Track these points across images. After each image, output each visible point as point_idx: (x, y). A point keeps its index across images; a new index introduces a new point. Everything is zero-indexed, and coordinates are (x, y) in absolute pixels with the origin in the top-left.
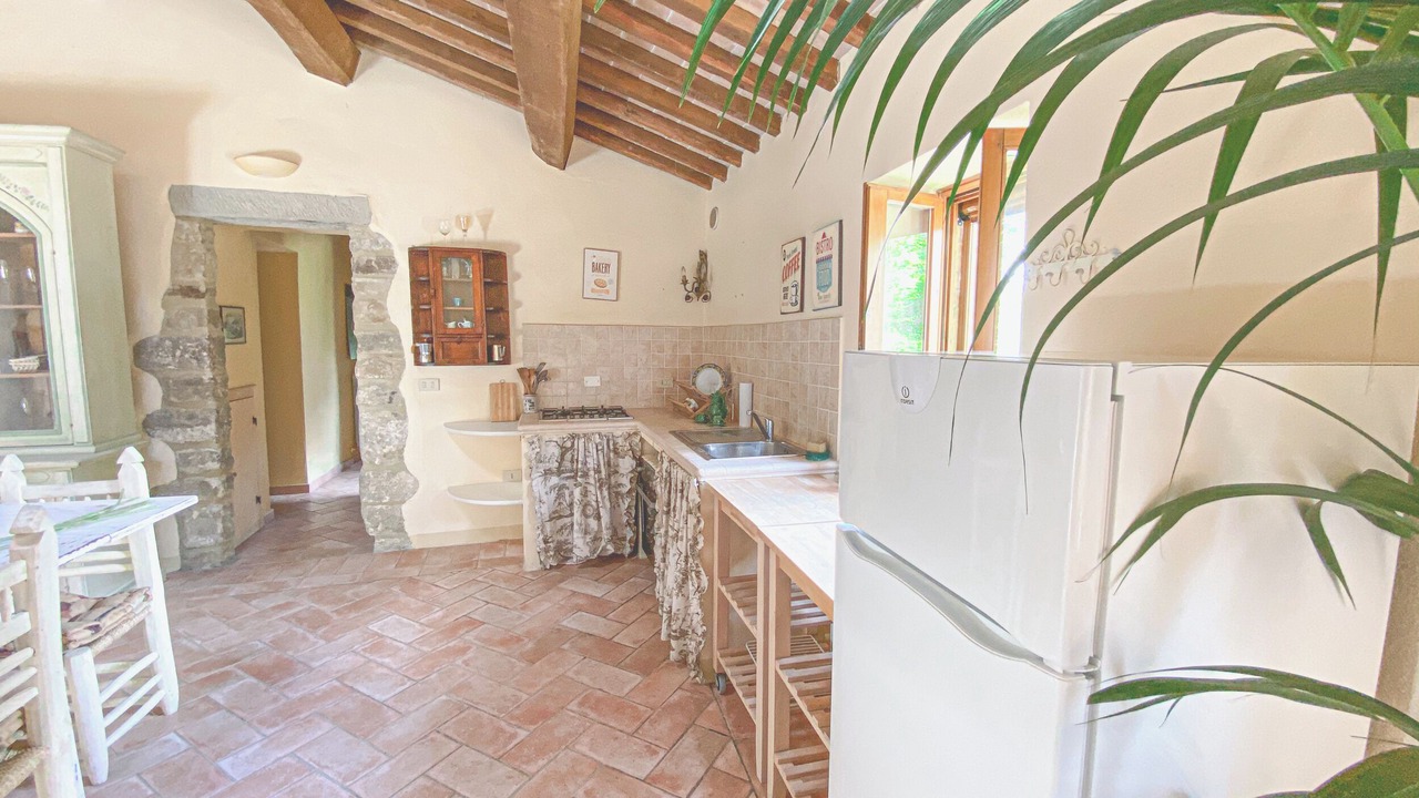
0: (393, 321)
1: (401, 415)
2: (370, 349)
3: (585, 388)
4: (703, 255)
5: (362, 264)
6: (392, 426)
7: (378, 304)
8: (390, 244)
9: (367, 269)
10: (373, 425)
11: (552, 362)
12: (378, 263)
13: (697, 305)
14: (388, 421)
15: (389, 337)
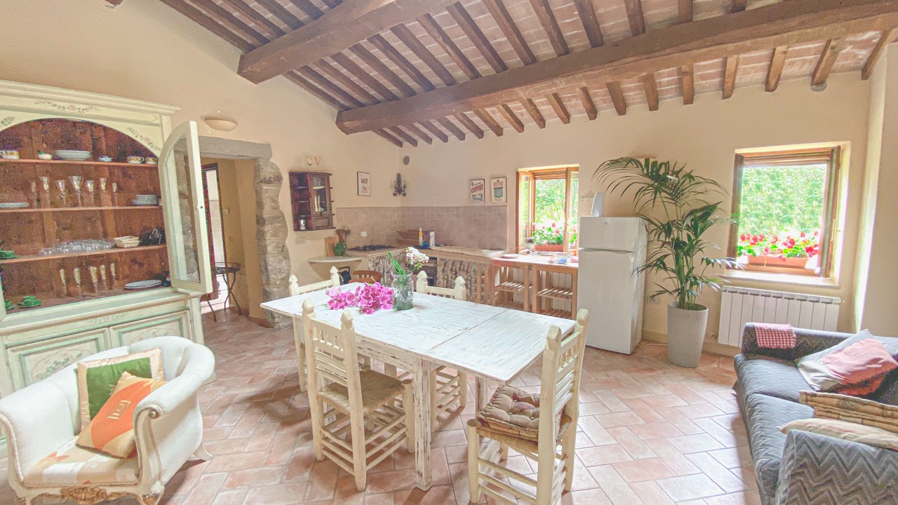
0: (281, 209)
1: (287, 257)
2: (272, 224)
3: (361, 237)
4: (399, 176)
5: (267, 178)
6: (284, 263)
7: (275, 201)
8: (278, 169)
9: (269, 182)
10: (275, 264)
11: (349, 226)
12: (274, 179)
13: (399, 197)
14: (282, 261)
15: (280, 217)
